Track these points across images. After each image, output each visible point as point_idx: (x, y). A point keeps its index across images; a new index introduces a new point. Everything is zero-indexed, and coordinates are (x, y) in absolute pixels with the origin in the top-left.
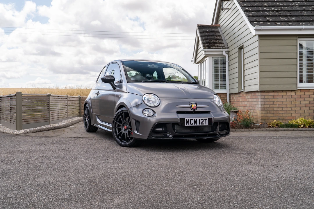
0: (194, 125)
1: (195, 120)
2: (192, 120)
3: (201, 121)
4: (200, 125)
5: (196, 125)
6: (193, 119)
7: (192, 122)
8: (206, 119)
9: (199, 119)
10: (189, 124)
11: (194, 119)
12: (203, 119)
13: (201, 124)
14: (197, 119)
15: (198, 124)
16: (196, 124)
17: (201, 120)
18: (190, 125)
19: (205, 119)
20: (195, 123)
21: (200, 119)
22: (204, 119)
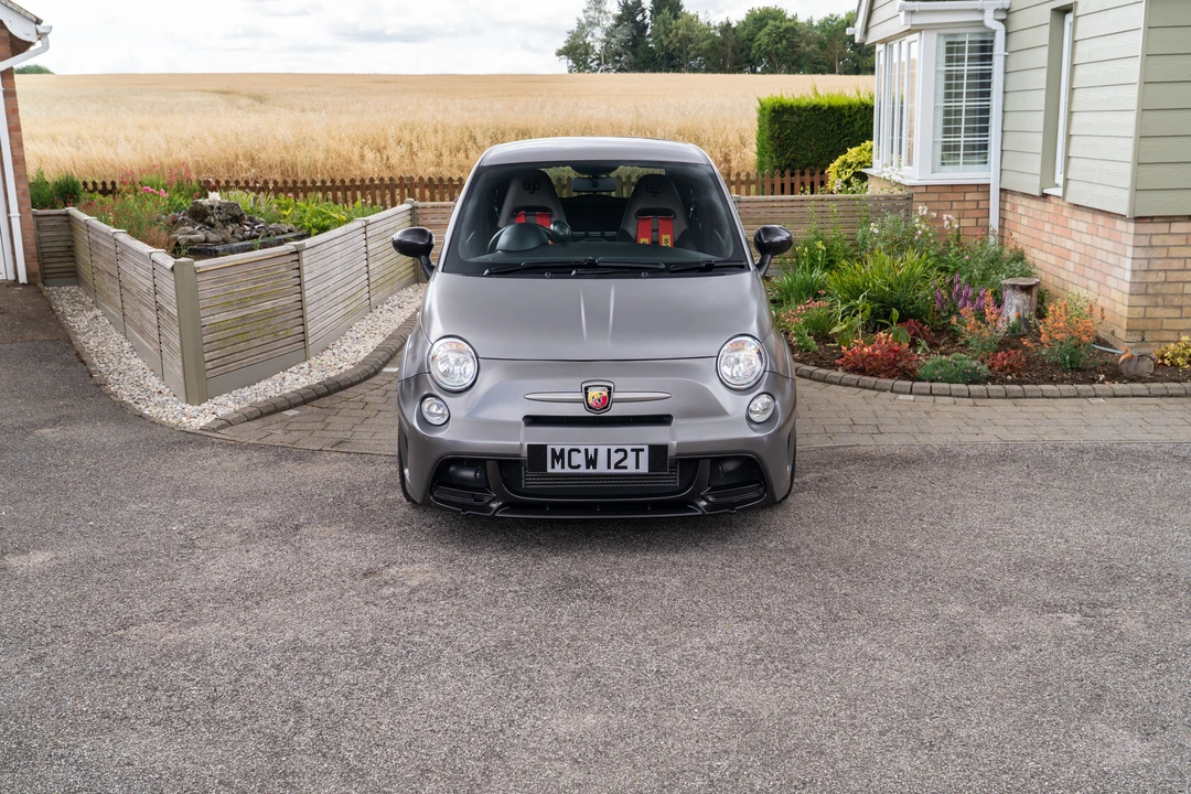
0: (583, 470)
1: (591, 453)
2: (579, 451)
3: (616, 458)
4: (613, 470)
5: (591, 470)
6: (582, 448)
7: (578, 459)
8: (638, 451)
9: (609, 450)
10: (563, 467)
11: (586, 450)
12: (625, 451)
13: (616, 467)
14: (596, 450)
15: (602, 468)
16: (595, 467)
17: (617, 451)
18: (567, 470)
19: (632, 450)
20: (591, 462)
21: (613, 448)
22: (628, 448)
